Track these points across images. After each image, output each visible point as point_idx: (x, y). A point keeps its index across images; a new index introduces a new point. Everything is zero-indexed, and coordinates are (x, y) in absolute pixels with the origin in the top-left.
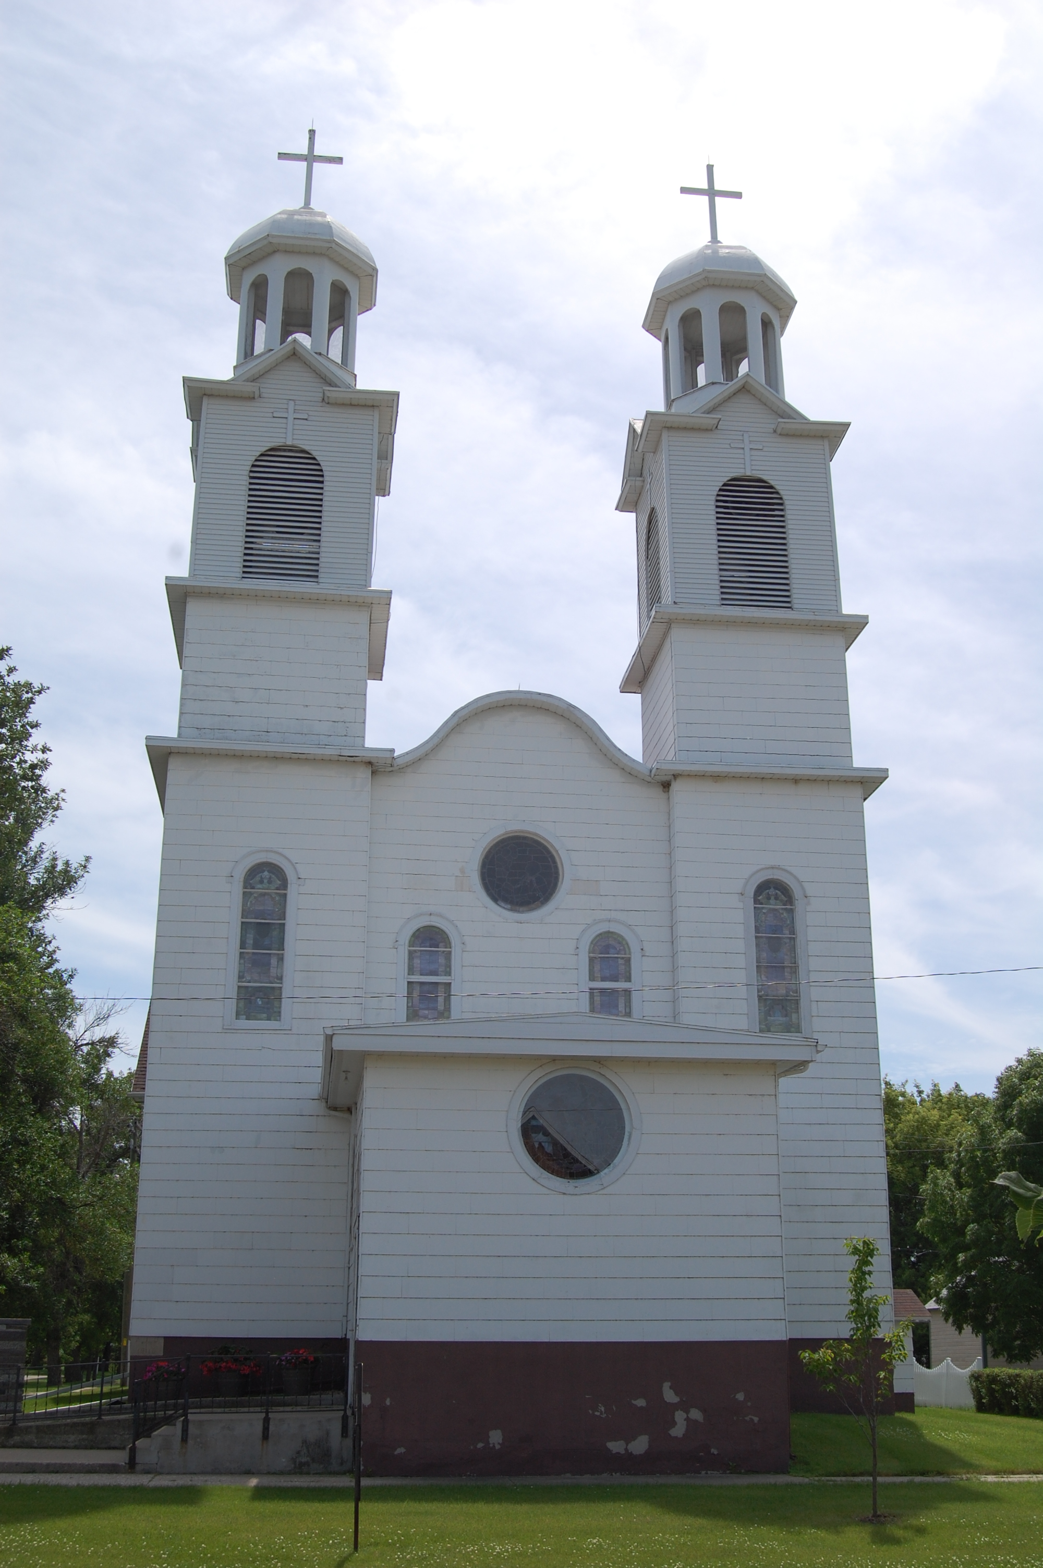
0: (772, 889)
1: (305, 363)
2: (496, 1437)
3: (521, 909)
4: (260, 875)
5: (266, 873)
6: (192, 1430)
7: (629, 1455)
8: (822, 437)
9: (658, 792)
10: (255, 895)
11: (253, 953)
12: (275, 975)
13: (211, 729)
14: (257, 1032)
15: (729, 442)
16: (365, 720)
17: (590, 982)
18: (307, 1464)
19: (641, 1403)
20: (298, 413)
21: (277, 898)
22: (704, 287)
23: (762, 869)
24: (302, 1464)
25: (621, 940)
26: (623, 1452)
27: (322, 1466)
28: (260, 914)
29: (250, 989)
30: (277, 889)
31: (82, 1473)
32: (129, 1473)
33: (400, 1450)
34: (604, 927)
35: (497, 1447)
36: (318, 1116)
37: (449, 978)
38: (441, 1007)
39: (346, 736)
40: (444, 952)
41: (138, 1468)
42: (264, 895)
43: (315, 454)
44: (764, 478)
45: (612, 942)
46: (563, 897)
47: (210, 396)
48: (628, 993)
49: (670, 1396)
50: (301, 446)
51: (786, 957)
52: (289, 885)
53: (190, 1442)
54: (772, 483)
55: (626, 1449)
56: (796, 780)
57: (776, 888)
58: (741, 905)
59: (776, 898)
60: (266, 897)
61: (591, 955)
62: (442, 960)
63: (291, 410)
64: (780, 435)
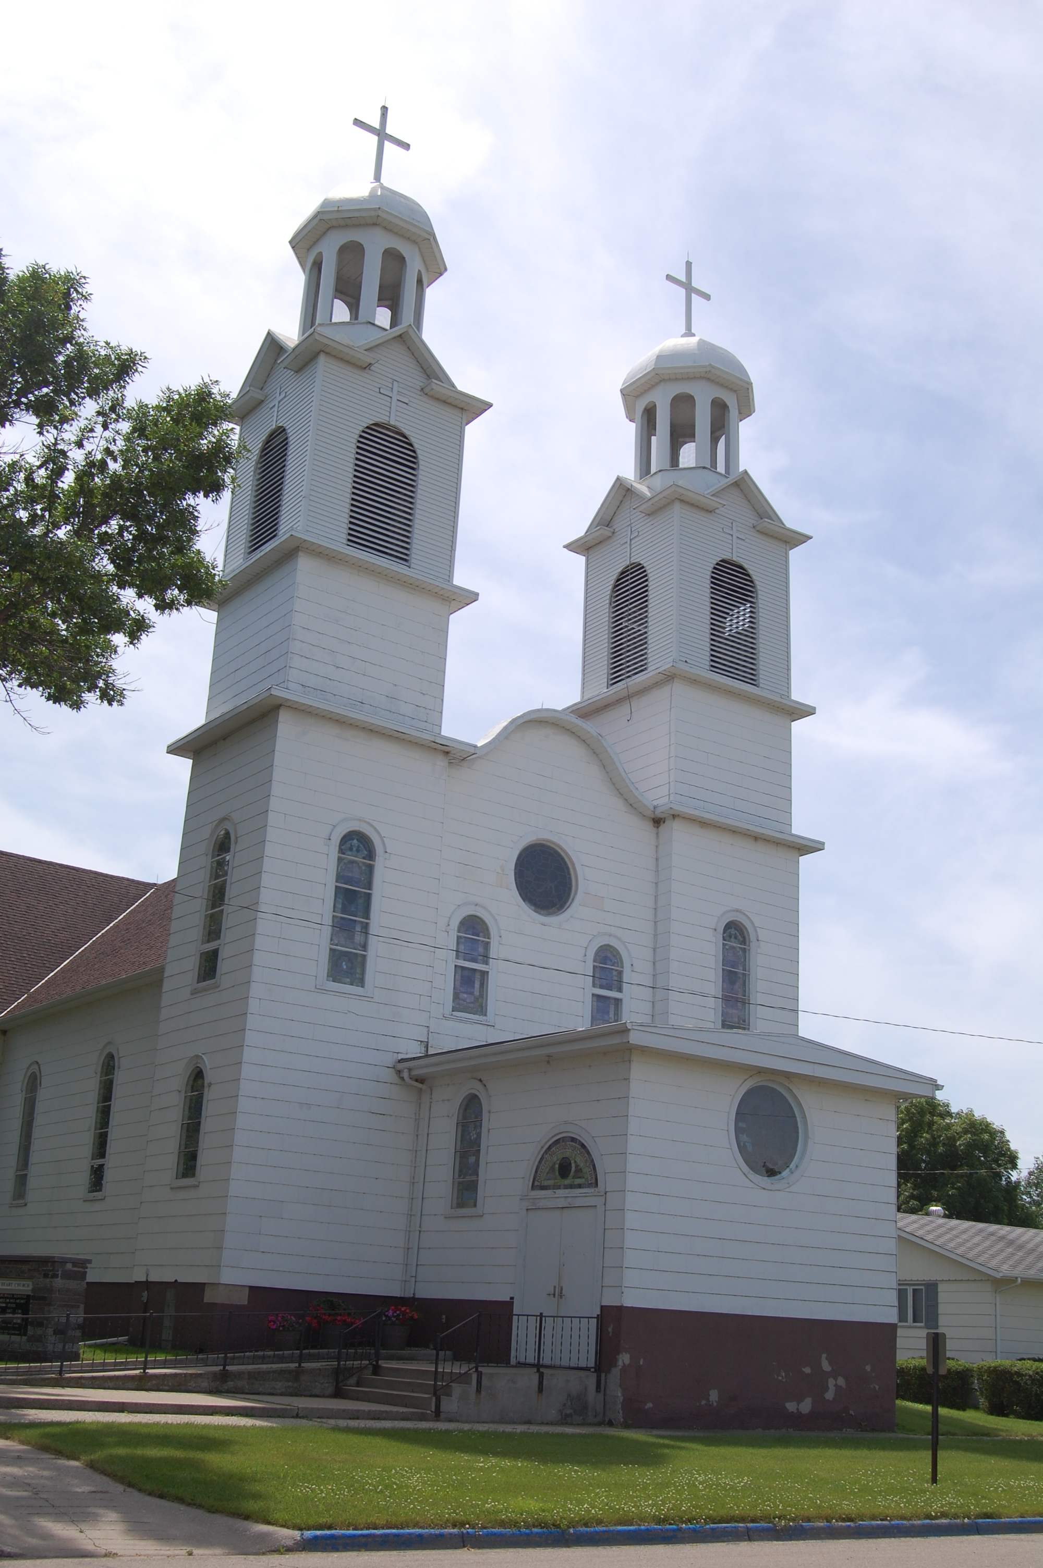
0: (733, 929)
1: (408, 348)
2: (714, 1396)
3: (542, 912)
4: (350, 842)
5: (355, 841)
6: (485, 1381)
7: (799, 1415)
8: (786, 542)
9: (649, 826)
10: (345, 861)
11: (342, 918)
12: (359, 942)
13: (314, 689)
14: (344, 995)
15: (722, 526)
16: (442, 710)
17: (593, 989)
18: (570, 1415)
19: (807, 1370)
20: (400, 395)
21: (363, 868)
22: (701, 378)
23: (730, 911)
24: (567, 1416)
25: (615, 953)
26: (795, 1412)
27: (581, 1418)
28: (348, 881)
29: (337, 953)
30: (364, 858)
31: (397, 1420)
32: (434, 1421)
33: (649, 1405)
34: (604, 941)
35: (715, 1404)
36: (391, 1083)
37: (487, 966)
38: (477, 993)
39: (426, 722)
40: (483, 941)
41: (443, 1416)
42: (352, 862)
43: (413, 440)
44: (746, 566)
45: (609, 955)
46: (578, 907)
47: (327, 353)
48: (618, 1001)
49: (826, 1366)
50: (403, 429)
51: (740, 990)
52: (377, 857)
53: (483, 1393)
54: (751, 572)
55: (798, 1409)
56: (756, 838)
57: (735, 929)
58: (714, 940)
59: (736, 938)
60: (354, 865)
61: (595, 964)
62: (481, 950)
63: (395, 389)
64: (757, 531)
